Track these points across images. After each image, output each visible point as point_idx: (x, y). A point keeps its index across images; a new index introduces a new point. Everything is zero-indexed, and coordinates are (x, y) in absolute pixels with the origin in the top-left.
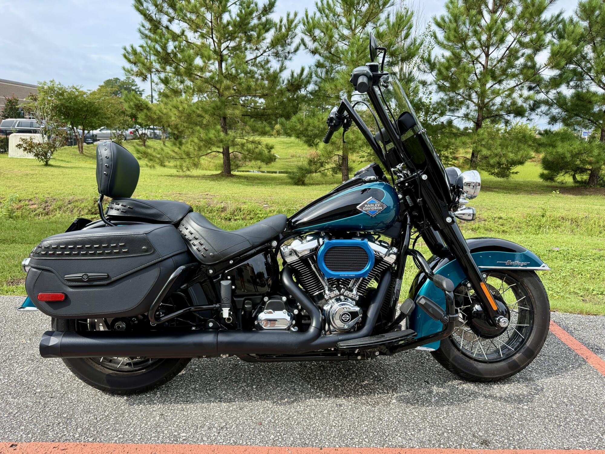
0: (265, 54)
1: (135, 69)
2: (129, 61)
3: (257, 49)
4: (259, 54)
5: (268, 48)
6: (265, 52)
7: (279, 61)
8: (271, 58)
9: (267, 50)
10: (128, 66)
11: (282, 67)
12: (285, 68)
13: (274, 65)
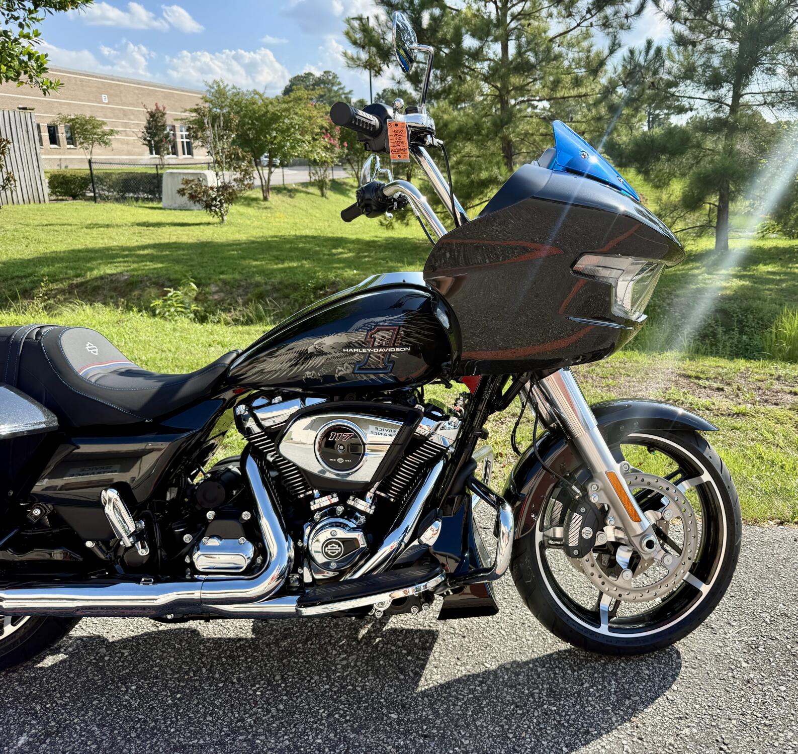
0: (585, 24)
1: (364, 56)
2: (355, 43)
3: (570, 15)
4: (574, 24)
5: (589, 11)
6: (584, 19)
7: (608, 34)
8: (594, 31)
9: (588, 16)
10: (352, 51)
11: (614, 44)
12: (620, 46)
13: (600, 42)
